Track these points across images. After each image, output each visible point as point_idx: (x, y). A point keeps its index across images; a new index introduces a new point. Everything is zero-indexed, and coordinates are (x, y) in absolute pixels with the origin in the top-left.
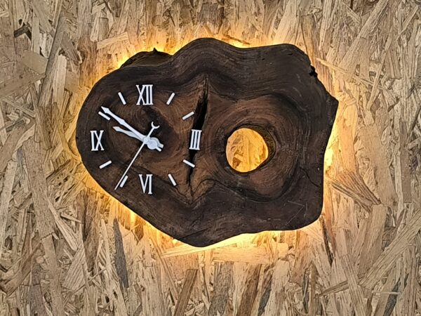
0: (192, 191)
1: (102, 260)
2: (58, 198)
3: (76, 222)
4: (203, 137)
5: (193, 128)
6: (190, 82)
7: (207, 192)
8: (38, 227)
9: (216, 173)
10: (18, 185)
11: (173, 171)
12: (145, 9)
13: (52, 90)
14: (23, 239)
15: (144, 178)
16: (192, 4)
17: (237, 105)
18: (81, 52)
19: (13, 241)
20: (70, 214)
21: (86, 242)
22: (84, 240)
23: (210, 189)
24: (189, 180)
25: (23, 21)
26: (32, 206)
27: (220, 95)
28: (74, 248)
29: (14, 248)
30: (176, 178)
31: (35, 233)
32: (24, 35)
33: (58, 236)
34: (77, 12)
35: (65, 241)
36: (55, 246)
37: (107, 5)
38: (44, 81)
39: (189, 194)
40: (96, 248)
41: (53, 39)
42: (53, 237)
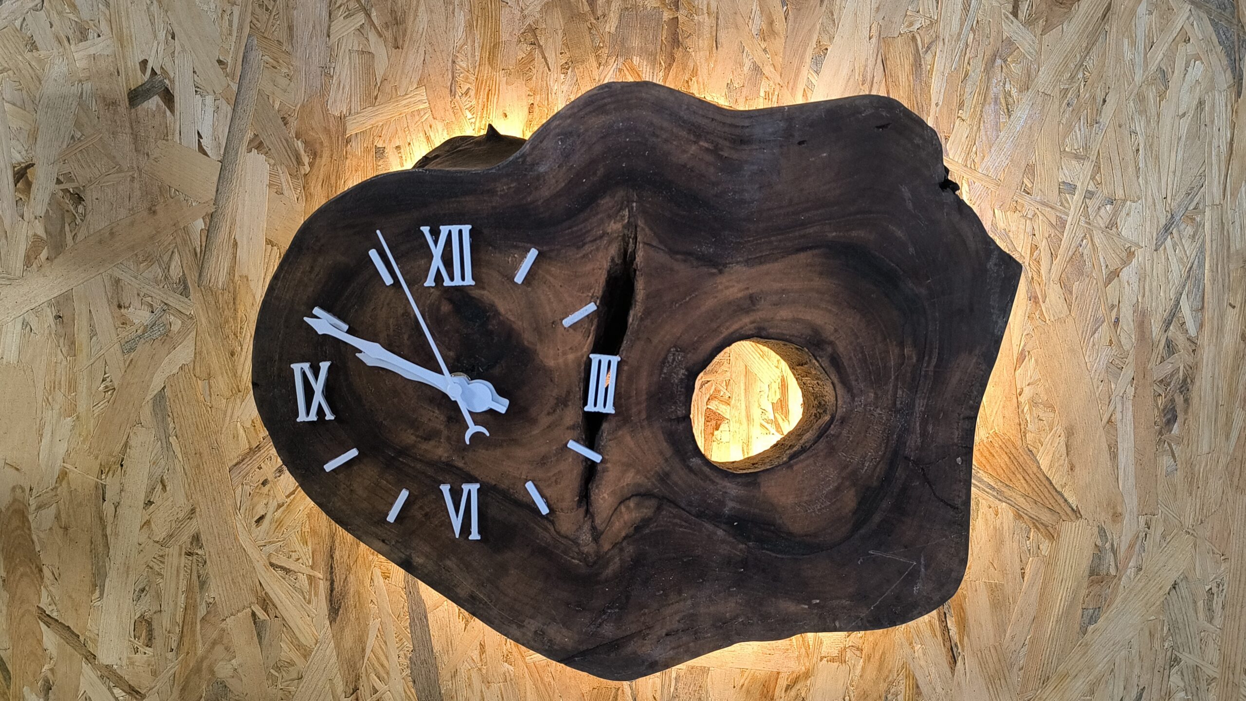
0: (594, 528)
1: (380, 669)
2: (262, 518)
3: (310, 578)
4: (624, 376)
5: (594, 351)
6: (582, 216)
7: (638, 529)
8: (215, 591)
9: (664, 478)
10: (159, 487)
11: (540, 474)
12: (470, 26)
13: (235, 244)
14: (179, 619)
15: (456, 494)
16: (593, 11)
17: (722, 280)
18: (305, 143)
19: (155, 625)
20: (294, 556)
21: (335, 626)
22: (332, 620)
23: (646, 522)
24: (585, 497)
25: (150, 65)
26: (196, 539)
27: (672, 252)
28: (307, 639)
29: (158, 642)
30: (548, 492)
31: (208, 604)
32: (154, 102)
33: (266, 610)
34: (291, 36)
35: (285, 624)
36: (259, 635)
37: (368, 15)
38: (212, 219)
39: (585, 537)
40: (361, 641)
41: (230, 109)
42: (254, 614)
